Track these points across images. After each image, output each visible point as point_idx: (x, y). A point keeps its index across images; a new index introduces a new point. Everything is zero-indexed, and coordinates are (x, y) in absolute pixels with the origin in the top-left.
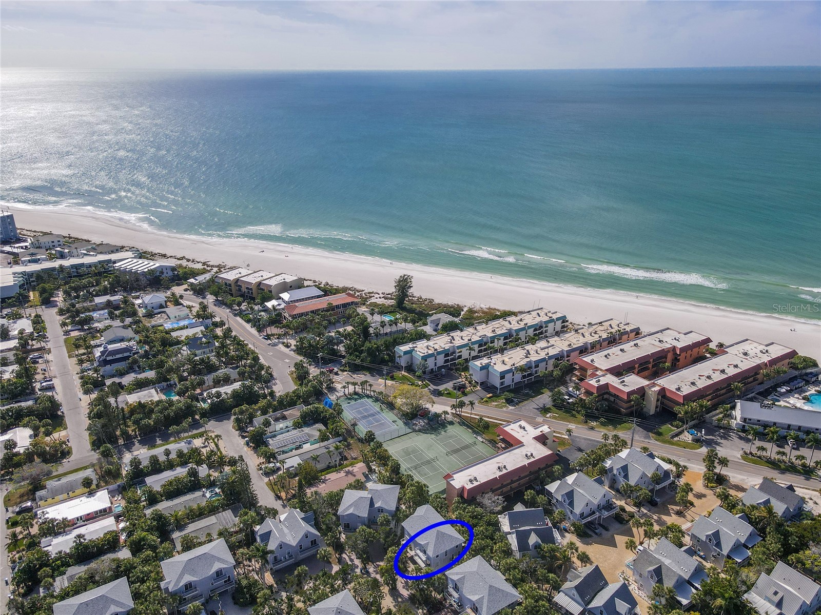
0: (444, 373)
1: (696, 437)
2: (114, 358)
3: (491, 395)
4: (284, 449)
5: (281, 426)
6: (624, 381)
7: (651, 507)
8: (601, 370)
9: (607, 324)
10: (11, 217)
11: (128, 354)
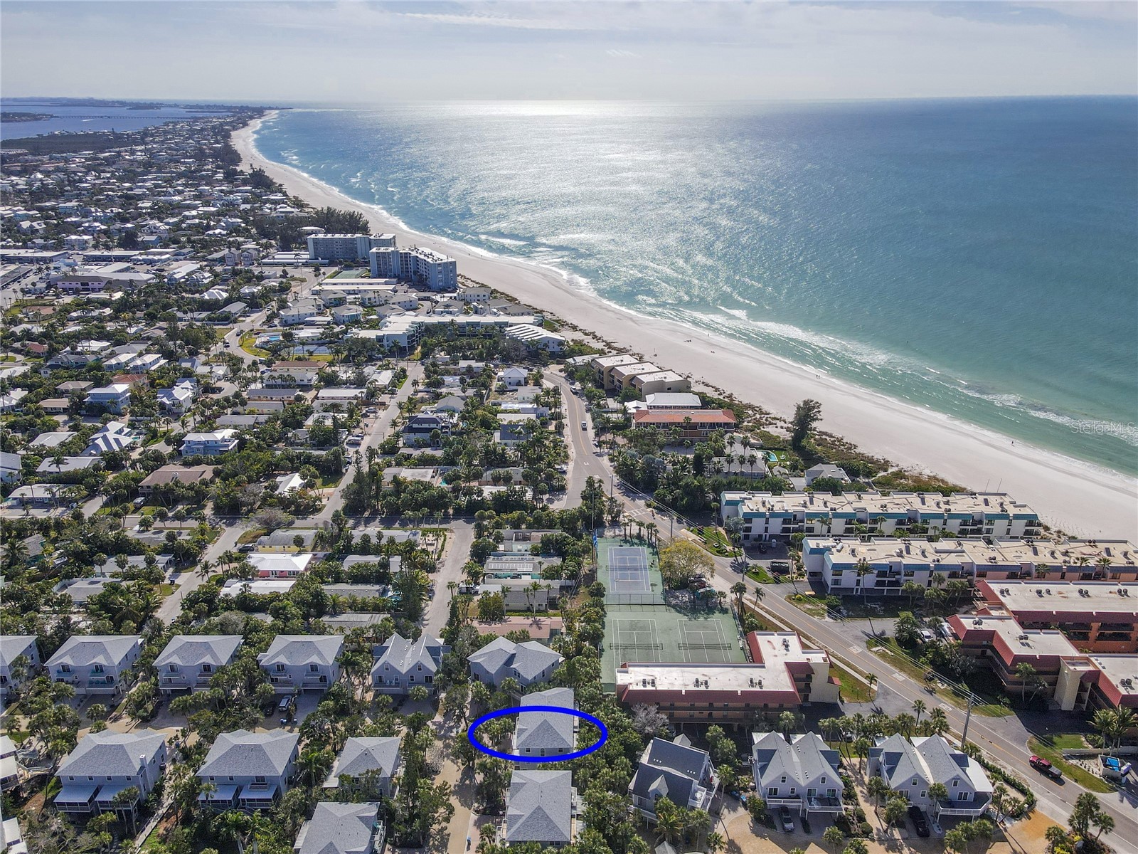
0: (774, 546)
1: (1111, 773)
2: (420, 426)
3: (813, 593)
4: (499, 573)
5: (520, 547)
6: (1026, 638)
7: (914, 834)
8: (1007, 610)
9: (1102, 546)
10: (454, 264)
11: (434, 426)
